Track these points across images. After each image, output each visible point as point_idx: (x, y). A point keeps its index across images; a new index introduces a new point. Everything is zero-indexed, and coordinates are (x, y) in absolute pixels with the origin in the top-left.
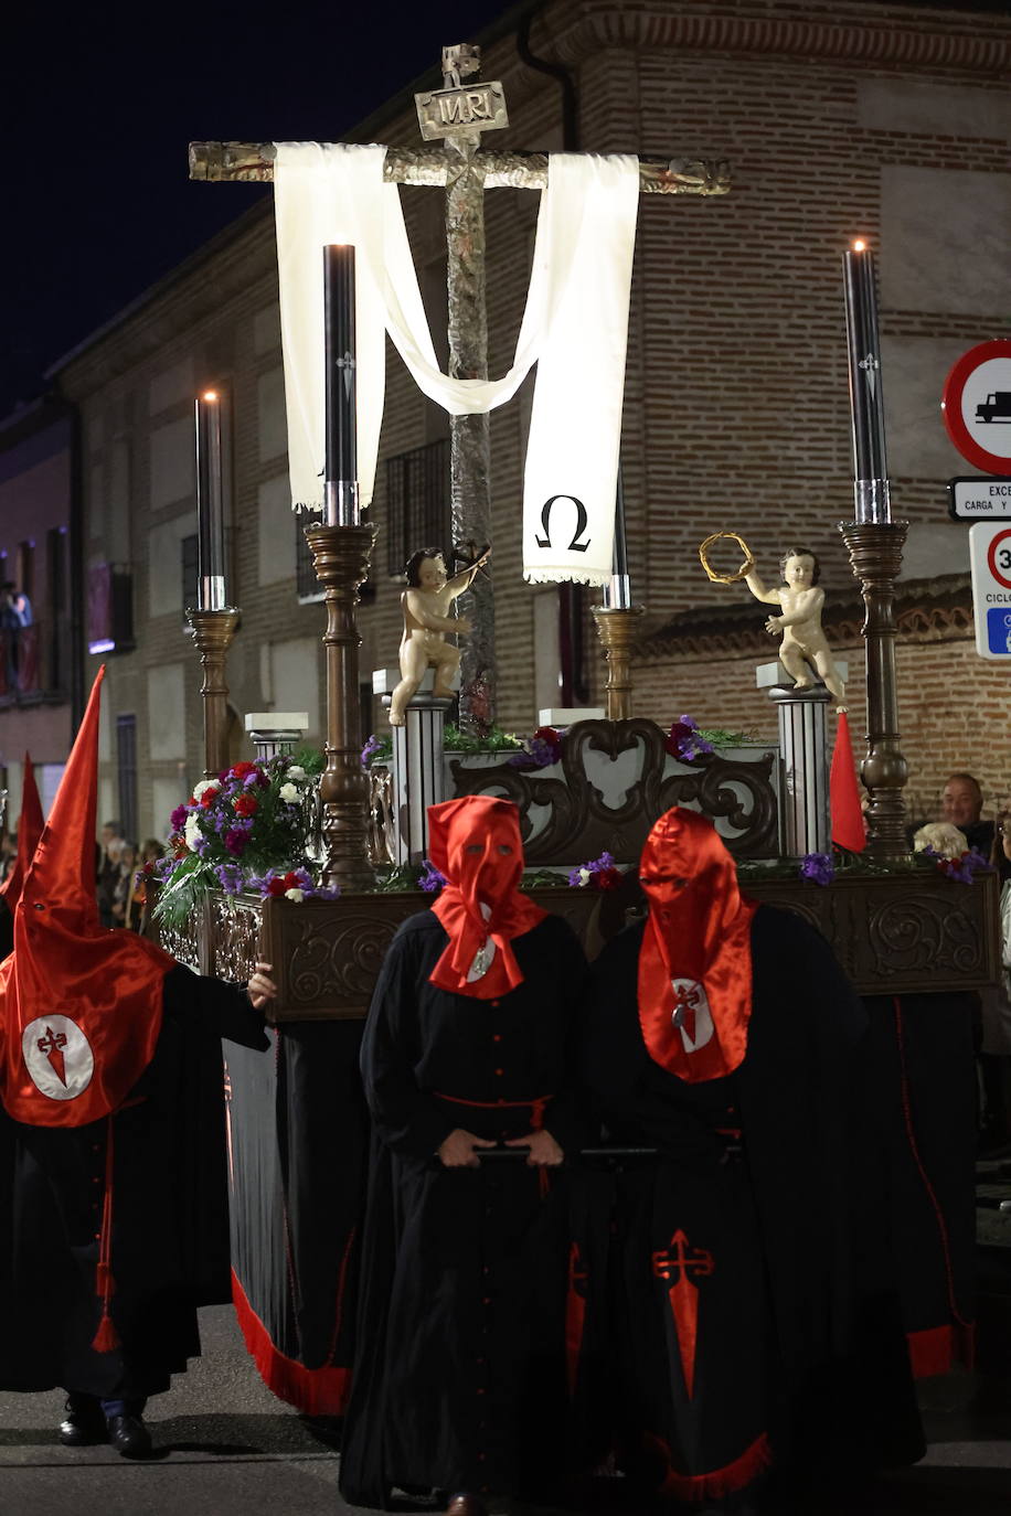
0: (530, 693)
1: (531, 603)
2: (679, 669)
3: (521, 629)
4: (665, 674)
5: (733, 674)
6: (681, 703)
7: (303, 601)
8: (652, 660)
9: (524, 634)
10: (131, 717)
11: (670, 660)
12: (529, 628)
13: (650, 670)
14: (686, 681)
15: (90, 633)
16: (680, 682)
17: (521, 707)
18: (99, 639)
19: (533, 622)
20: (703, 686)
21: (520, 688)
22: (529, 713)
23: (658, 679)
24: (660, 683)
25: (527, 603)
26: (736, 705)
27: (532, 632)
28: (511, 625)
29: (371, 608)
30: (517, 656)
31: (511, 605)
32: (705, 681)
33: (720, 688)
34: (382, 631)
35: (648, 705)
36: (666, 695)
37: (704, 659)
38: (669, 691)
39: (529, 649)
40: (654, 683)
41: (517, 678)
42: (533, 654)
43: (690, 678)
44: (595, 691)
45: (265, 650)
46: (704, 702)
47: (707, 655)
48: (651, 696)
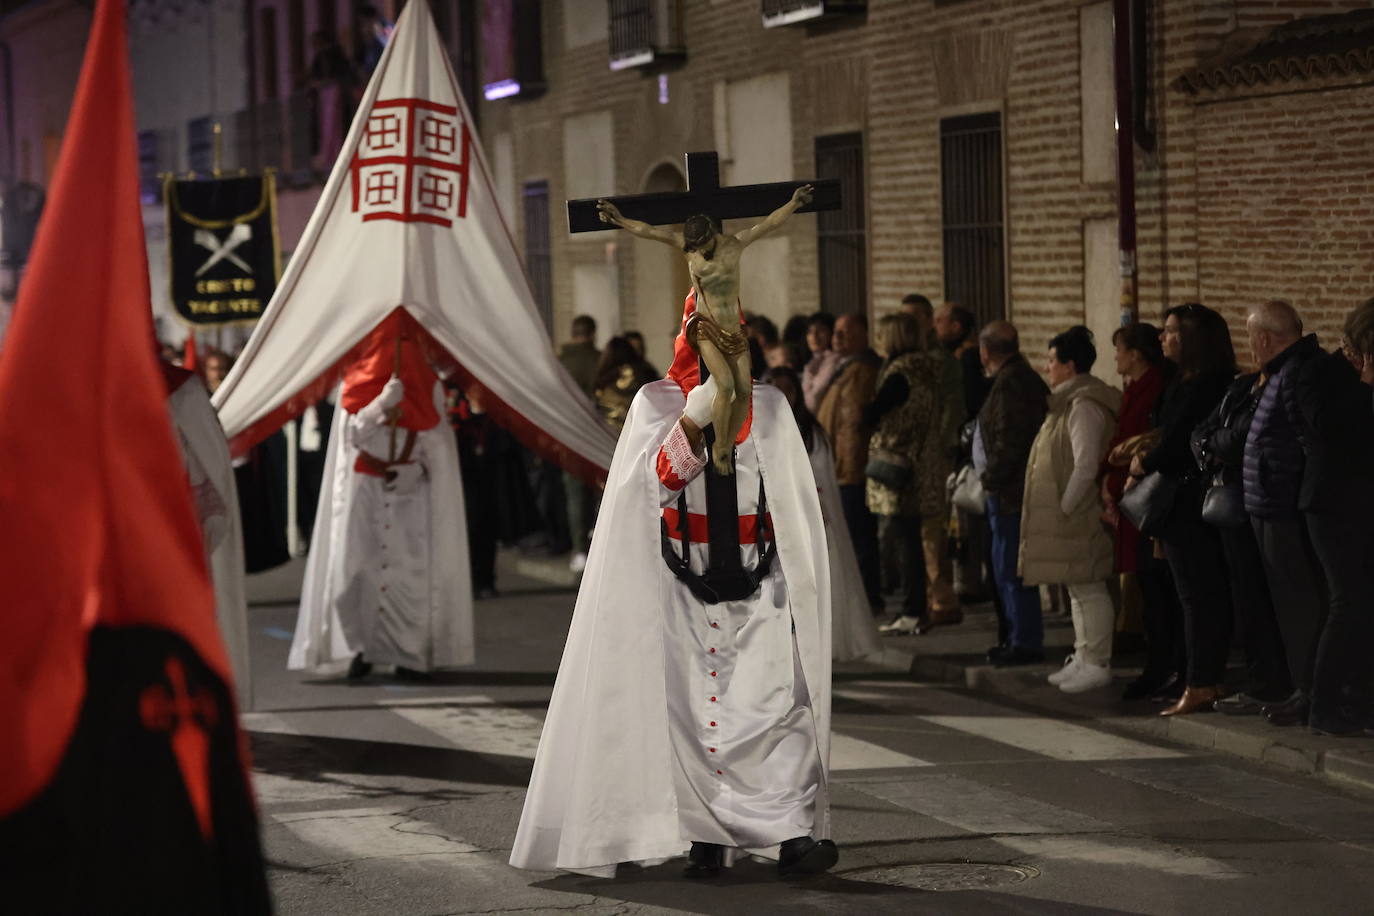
0: (1075, 139)
1: (1078, 17)
2: (1279, 102)
3: (1064, 53)
4: (1258, 110)
5: (1353, 106)
6: (1280, 148)
7: (770, 23)
8: (1241, 90)
9: (1067, 60)
10: (543, 184)
11: (1267, 89)
12: (1074, 51)
13: (1239, 103)
14: (1287, 118)
15: (485, 72)
16: (1280, 119)
17: (1063, 159)
18: (498, 80)
19: (1079, 44)
20: (1311, 124)
21: (1062, 133)
22: (1073, 166)
23: (1248, 116)
24: (1250, 122)
25: (1071, 18)
26: (1357, 149)
27: (1079, 58)
28: (1049, 48)
29: (863, 30)
30: (1058, 89)
31: (1049, 22)
32: (1314, 117)
33: (1335, 125)
34: (877, 62)
35: (1235, 151)
36: (1261, 137)
37: (1314, 87)
38: (1265, 132)
39: (1074, 80)
40: (1245, 122)
41: (1057, 119)
42: (1079, 86)
43: (1292, 113)
44: (1163, 135)
45: (719, 90)
46: (1312, 145)
47: (1315, 81)
48: (1240, 140)
